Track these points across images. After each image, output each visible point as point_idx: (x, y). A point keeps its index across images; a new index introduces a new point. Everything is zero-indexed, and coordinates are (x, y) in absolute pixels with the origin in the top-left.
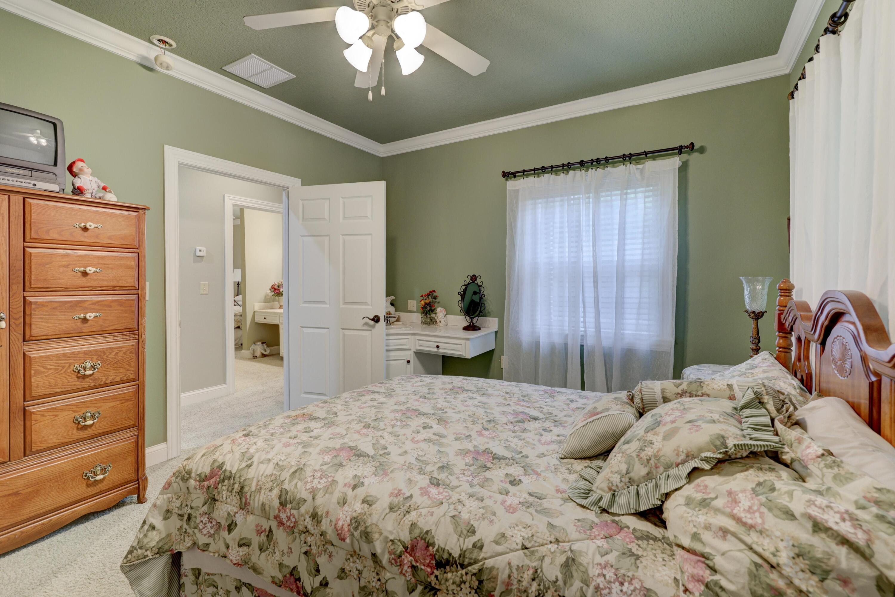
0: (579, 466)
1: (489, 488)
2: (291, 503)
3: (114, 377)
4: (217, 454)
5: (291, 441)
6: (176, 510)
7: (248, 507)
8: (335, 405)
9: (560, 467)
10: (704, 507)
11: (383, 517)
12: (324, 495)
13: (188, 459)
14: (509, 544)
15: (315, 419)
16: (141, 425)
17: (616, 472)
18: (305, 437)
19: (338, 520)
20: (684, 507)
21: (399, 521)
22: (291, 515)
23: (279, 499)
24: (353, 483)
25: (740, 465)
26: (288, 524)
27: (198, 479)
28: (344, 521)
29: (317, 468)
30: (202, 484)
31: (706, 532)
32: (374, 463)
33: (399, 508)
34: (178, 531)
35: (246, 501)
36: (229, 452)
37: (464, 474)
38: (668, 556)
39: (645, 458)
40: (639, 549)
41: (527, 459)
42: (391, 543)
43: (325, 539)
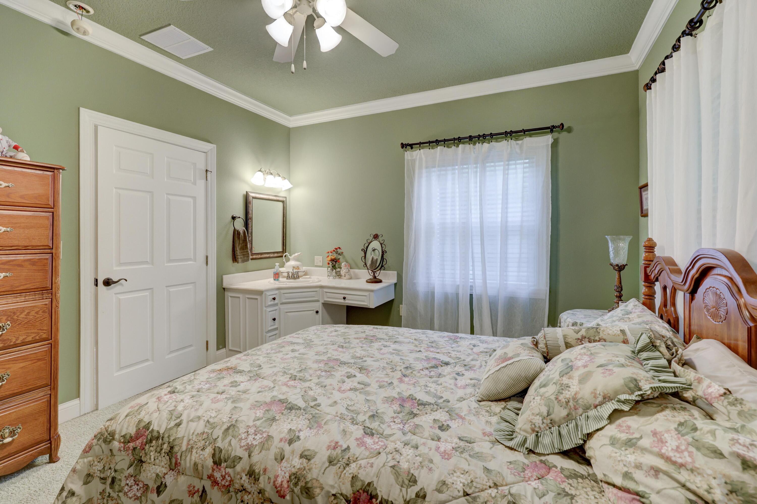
0: (497, 407)
1: (421, 435)
2: (225, 461)
3: (24, 337)
4: (143, 413)
5: (219, 396)
6: (98, 474)
7: (179, 467)
8: (257, 357)
9: (480, 410)
10: (631, 446)
11: (322, 471)
12: (261, 452)
13: (111, 419)
14: (450, 491)
15: (241, 372)
16: (54, 384)
17: (538, 415)
18: (233, 391)
19: (277, 477)
20: (610, 447)
21: (339, 474)
22: (226, 474)
23: (212, 458)
24: (288, 437)
25: (655, 406)
26: (223, 483)
27: (122, 440)
28: (283, 478)
29: (251, 424)
30: (127, 446)
31: (637, 471)
32: (306, 415)
33: (339, 461)
34: (100, 495)
35: (176, 461)
36: (155, 411)
37: (394, 422)
38: (598, 492)
39: (564, 400)
40: (571, 488)
41: (449, 404)
42: (333, 498)
43: (264, 497)
